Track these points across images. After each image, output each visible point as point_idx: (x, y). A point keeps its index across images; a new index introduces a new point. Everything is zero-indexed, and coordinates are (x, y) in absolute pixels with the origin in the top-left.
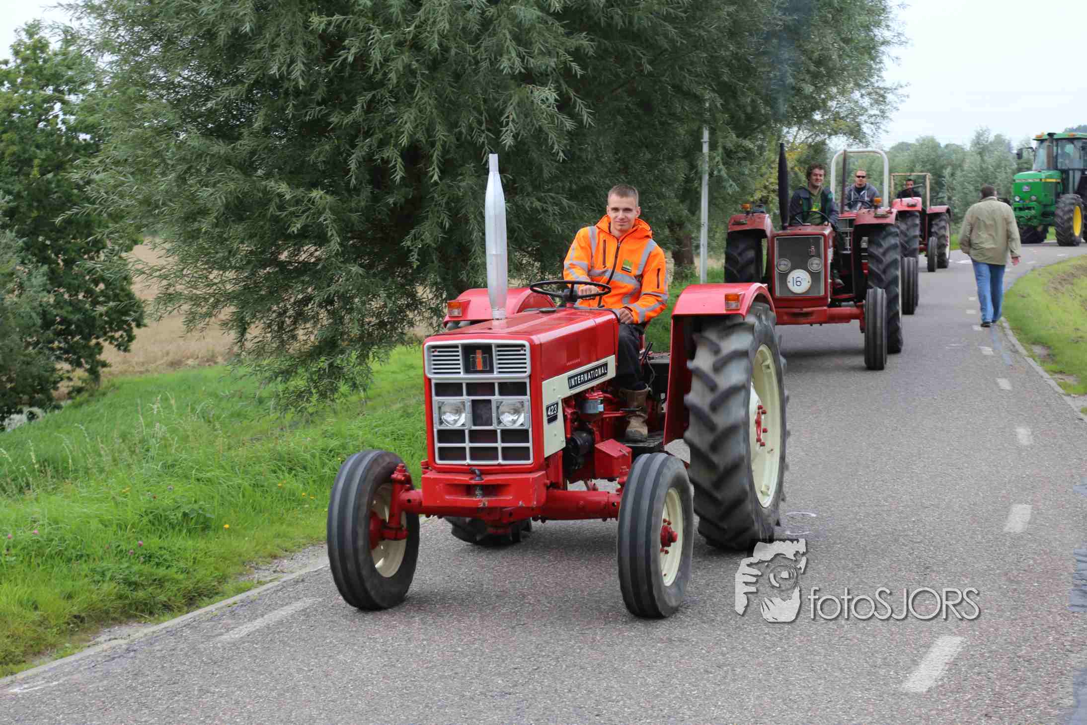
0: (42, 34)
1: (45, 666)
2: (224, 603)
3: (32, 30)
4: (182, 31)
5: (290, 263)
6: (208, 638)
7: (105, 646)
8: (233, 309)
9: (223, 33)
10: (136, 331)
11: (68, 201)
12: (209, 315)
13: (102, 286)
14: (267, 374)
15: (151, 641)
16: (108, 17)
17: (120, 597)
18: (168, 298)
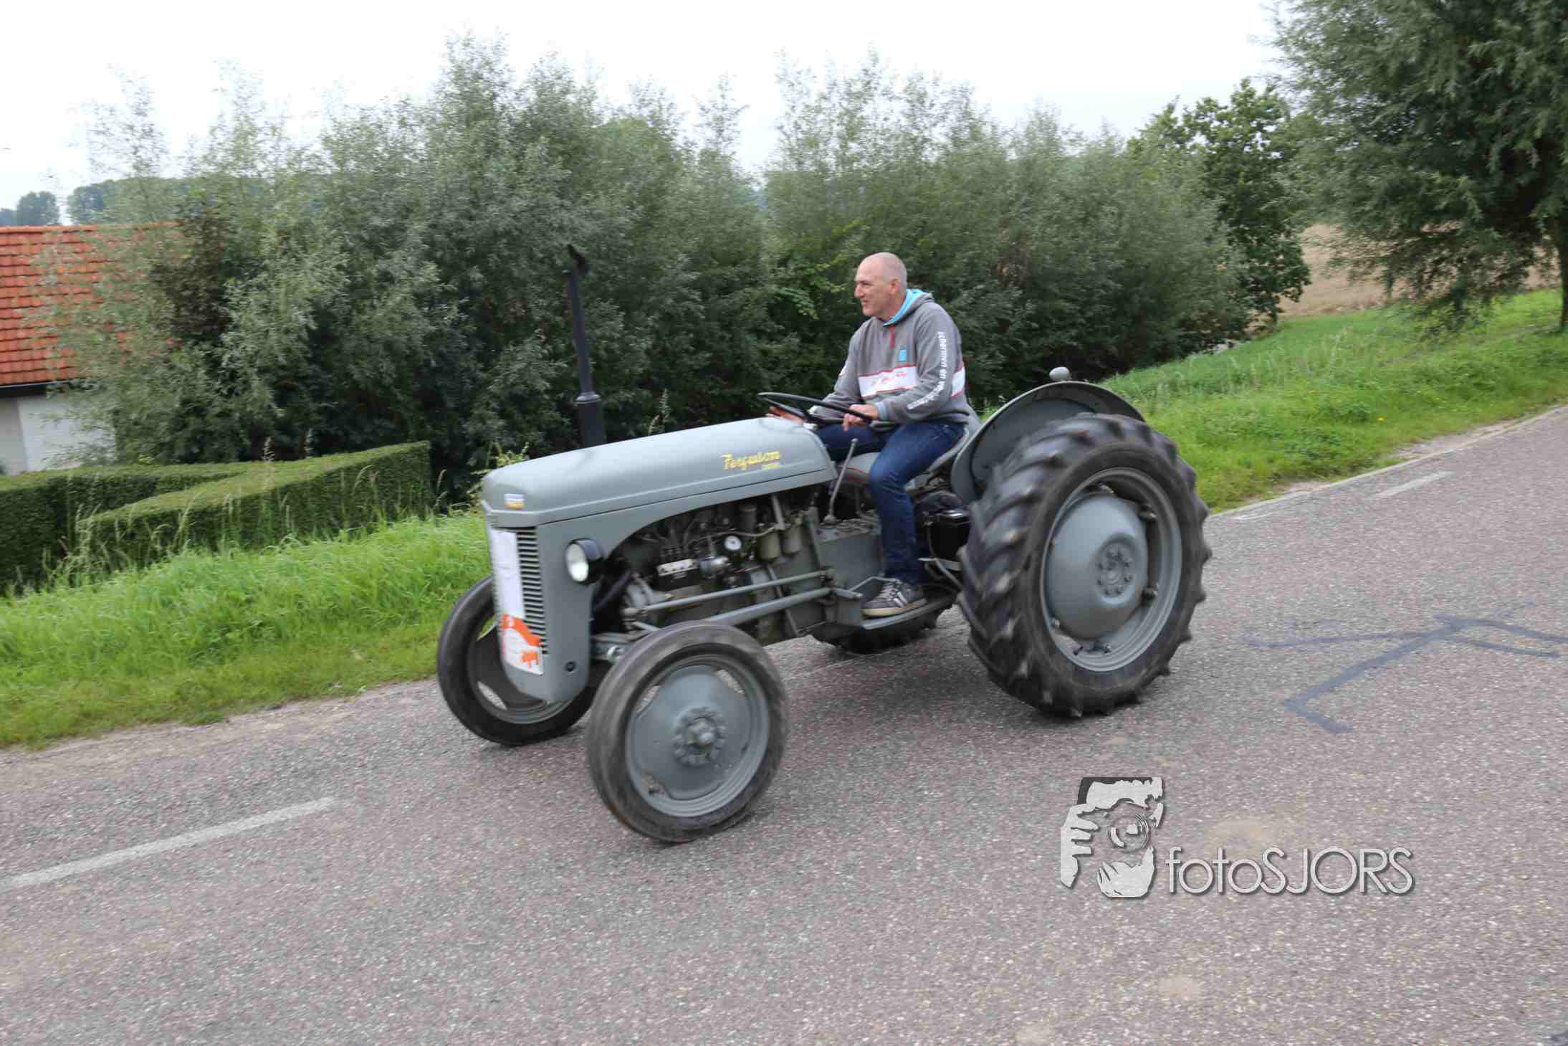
0: (1251, 85)
1: (1256, 504)
2: (1376, 472)
3: (1245, 83)
4: (1361, 69)
5: (1430, 234)
6: (1369, 495)
7: (1295, 495)
8: (1385, 268)
9: (1393, 66)
10: (1304, 287)
11: (1262, 200)
12: (1366, 273)
13: (1281, 257)
14: (1408, 315)
15: (1327, 493)
16: (1307, 65)
17: (1304, 463)
18: (1337, 262)
